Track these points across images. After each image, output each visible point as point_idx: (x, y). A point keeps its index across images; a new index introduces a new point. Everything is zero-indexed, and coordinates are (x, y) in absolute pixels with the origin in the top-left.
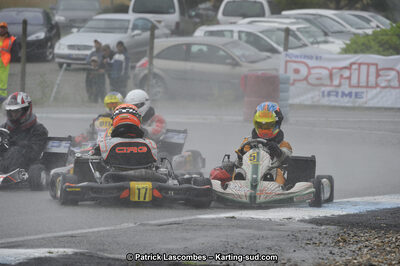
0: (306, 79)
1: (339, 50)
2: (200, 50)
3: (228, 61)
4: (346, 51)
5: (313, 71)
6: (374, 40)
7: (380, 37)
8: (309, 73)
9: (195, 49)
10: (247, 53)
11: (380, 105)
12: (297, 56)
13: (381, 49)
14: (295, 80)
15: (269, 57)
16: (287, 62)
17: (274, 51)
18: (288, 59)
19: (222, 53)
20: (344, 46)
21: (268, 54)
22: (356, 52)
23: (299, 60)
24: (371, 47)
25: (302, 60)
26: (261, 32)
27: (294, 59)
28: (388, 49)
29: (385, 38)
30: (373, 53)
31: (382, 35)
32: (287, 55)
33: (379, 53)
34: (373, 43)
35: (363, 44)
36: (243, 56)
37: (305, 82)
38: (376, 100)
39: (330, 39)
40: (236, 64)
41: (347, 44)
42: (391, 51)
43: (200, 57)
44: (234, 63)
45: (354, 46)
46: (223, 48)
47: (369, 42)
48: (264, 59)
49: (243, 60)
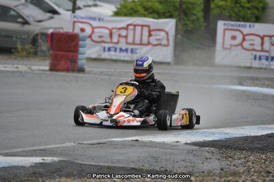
1: (111, 13)
3: (20, 20)
4: (117, 14)
6: (140, 5)
7: (145, 4)
10: (33, 14)
12: (82, 18)
13: (146, 13)
15: (52, 18)
16: (74, 22)
18: (75, 20)
19: (12, 13)
20: (115, 10)
22: (125, 15)
24: (138, 11)
25: (87, 21)
27: (80, 20)
28: (151, 13)
29: (150, 4)
30: (139, 16)
31: (147, 1)
32: (75, 17)
33: (145, 16)
34: (139, 8)
35: (132, 9)
36: (33, 17)
39: (99, 3)
41: (117, 8)
42: (154, 15)
44: (24, 21)
45: (124, 10)
46: (15, 9)
47: (136, 6)
48: (49, 19)
49: (32, 19)
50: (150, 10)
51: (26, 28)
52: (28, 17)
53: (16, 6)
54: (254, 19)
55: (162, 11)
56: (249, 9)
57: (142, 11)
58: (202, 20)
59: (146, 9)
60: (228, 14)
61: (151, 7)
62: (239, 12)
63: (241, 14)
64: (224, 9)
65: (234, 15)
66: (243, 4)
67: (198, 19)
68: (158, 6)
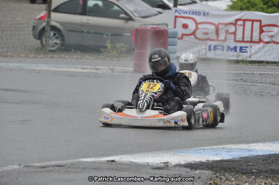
0: (194, 33)
1: (225, 7)
2: (96, 5)
3: (122, 16)
4: (232, 8)
5: (200, 26)
8: (197, 28)
9: (90, 4)
11: (263, 59)
12: (186, 12)
13: (265, 7)
14: (183, 35)
15: (160, 13)
16: (176, 17)
17: (165, 7)
18: (177, 14)
19: (116, 8)
20: (231, 4)
21: (160, 10)
22: (241, 9)
23: (188, 15)
24: (256, 5)
25: (191, 16)
27: (182, 15)
28: (271, 7)
30: (257, 10)
32: (176, 11)
33: (263, 10)
35: (248, 2)
36: (136, 11)
37: (193, 36)
38: (258, 55)
41: (232, 2)
42: (274, 8)
43: (96, 11)
44: (127, 17)
45: (240, 3)
46: (117, 3)
48: (157, 15)
49: (136, 15)
50: (270, 4)
52: (132, 12)
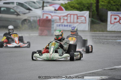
2: (4, 10)
3: (16, 13)
9: (2, 9)
10: (21, 11)
12: (47, 12)
13: (72, 9)
15: (30, 12)
16: (43, 14)
17: (29, 9)
18: (44, 13)
19: (12, 10)
25: (49, 13)
26: (25, 3)
29: (73, 5)
34: (68, 7)
40: (18, 15)
47: (67, 6)
48: (28, 13)
49: (21, 13)
50: (73, 7)
51: (19, 17)
52: (19, 12)
53: (13, 8)
54: (117, 10)
55: (79, 7)
56: (114, 5)
57: (70, 8)
58: (95, 11)
59: (72, 7)
60: (105, 8)
61: (73, 6)
62: (110, 7)
63: (111, 8)
64: (104, 6)
65: (108, 8)
66: (112, 3)
67: (94, 11)
68: (77, 6)
